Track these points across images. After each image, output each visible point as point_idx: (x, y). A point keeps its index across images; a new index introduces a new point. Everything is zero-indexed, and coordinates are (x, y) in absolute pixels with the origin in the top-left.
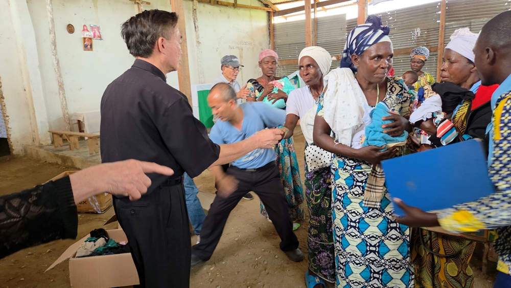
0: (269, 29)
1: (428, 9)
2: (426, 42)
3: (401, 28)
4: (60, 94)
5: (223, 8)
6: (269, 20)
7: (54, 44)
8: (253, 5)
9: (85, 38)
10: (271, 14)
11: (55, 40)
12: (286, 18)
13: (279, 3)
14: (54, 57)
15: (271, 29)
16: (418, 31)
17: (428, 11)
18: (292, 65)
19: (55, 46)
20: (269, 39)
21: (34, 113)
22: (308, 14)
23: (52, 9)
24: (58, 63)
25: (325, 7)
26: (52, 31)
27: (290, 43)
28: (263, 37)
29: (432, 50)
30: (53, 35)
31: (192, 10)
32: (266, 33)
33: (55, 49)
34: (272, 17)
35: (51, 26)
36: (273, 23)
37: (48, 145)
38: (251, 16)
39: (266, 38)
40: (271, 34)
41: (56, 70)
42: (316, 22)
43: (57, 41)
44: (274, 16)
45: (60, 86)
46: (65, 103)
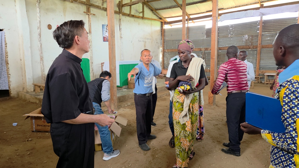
0: (162, 32)
1: (252, 24)
2: (251, 43)
3: (236, 34)
4: (41, 63)
5: (136, 19)
6: (162, 26)
7: (40, 35)
8: (153, 18)
10: (163, 23)
11: (40, 33)
12: (171, 26)
13: (167, 18)
14: (39, 42)
15: (163, 31)
16: (246, 37)
17: (252, 25)
18: (174, 52)
19: (40, 36)
20: (161, 37)
21: (25, 73)
22: (184, 25)
23: (40, 15)
24: (41, 46)
25: (194, 21)
26: (39, 28)
27: (173, 40)
28: (158, 36)
29: (254, 47)
30: (40, 30)
31: (118, 19)
32: (160, 33)
33: (40, 38)
34: (164, 25)
35: (39, 25)
36: (164, 28)
37: (32, 92)
38: (151, 24)
39: (160, 37)
40: (163, 34)
41: (40, 49)
42: (188, 29)
43: (41, 33)
44: (164, 24)
45: (41, 59)
46: (43, 68)
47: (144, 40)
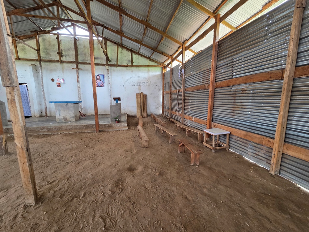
6: (162, 71)
9: (57, 83)
18: (167, 94)
20: (162, 81)
27: (167, 82)
31: (106, 70)
32: (161, 77)
44: (164, 69)
47: (139, 84)
